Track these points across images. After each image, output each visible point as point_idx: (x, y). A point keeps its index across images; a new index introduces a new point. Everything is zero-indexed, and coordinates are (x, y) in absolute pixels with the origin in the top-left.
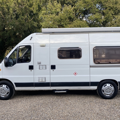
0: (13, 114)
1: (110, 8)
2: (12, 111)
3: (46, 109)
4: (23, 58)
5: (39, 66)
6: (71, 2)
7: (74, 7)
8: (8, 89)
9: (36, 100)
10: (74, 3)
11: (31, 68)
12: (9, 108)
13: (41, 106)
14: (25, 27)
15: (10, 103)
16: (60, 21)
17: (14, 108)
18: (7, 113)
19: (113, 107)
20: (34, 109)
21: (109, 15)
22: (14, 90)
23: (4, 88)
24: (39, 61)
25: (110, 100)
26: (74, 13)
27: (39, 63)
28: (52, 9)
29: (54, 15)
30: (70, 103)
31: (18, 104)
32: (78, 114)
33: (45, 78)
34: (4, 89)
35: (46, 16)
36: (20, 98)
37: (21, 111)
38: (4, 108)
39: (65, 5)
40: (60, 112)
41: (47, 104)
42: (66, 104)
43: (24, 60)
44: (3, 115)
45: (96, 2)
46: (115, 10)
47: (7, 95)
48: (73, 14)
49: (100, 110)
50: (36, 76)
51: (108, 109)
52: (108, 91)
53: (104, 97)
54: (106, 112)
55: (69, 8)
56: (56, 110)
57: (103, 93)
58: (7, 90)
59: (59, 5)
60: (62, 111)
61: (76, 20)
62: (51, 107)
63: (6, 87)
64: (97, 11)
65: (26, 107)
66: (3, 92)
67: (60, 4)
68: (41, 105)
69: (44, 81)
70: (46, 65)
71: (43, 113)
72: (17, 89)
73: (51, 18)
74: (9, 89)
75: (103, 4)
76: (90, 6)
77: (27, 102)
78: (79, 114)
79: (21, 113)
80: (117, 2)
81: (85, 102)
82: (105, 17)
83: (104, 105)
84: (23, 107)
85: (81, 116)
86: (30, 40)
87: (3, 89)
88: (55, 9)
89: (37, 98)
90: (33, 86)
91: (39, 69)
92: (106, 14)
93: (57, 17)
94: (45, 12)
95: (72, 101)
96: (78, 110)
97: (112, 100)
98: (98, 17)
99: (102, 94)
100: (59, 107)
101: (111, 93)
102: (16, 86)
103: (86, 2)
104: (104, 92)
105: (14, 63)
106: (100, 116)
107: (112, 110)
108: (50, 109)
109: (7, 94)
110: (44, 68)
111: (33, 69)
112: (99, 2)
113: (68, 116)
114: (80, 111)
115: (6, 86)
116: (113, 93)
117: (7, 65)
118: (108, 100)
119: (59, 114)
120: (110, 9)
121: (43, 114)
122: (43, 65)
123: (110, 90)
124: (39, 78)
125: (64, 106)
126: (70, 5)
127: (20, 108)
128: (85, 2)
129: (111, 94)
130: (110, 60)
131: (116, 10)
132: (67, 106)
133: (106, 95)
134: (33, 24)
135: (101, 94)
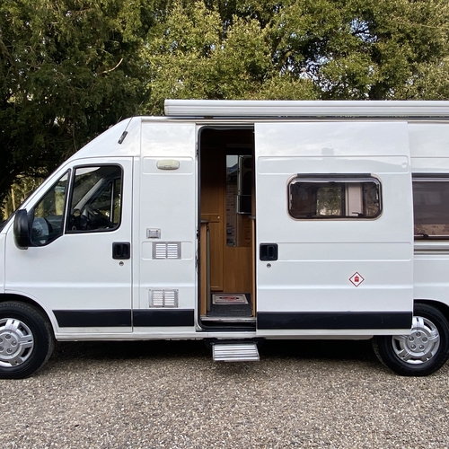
0: (51, 436)
1: (401, 35)
2: (48, 426)
3: (184, 415)
4: (84, 214)
5: (155, 244)
6: (259, 8)
7: (271, 26)
8: (27, 334)
9: (140, 378)
10: (269, 10)
11: (121, 251)
12: (36, 414)
13: (164, 404)
14: (93, 94)
15: (35, 393)
16: (217, 80)
17: (54, 412)
18: (27, 434)
19: (440, 407)
20: (134, 415)
21: (397, 62)
22: (50, 340)
23: (11, 331)
24: (154, 227)
25: (422, 380)
26: (266, 48)
27: (154, 235)
28: (187, 34)
29: (194, 56)
30: (274, 389)
31: (68, 395)
32: (312, 435)
33: (176, 294)
34: (12, 334)
35: (163, 58)
36: (74, 370)
37: (84, 426)
38: (12, 413)
39: (235, 17)
40: (239, 428)
41: (182, 395)
42: (258, 393)
43: (89, 223)
44: (13, 443)
45: (353, 12)
46: (419, 45)
47: (24, 359)
48: (266, 53)
49: (395, 419)
50: (142, 286)
51: (423, 414)
52: (417, 347)
53: (401, 369)
54: (417, 427)
55: (251, 31)
56: (222, 418)
57: (398, 352)
58: (23, 339)
59: (214, 18)
60: (249, 422)
61: (274, 75)
62: (201, 407)
63: (18, 328)
64: (354, 44)
65: (103, 408)
66: (6, 348)
67: (218, 15)
68: (161, 400)
69: (169, 304)
70: (179, 244)
71: (172, 433)
72: (62, 333)
73: (184, 67)
74: (30, 335)
75: (378, 18)
76: (328, 26)
77: (105, 389)
78: (317, 437)
79: (84, 434)
80: (428, 14)
81: (331, 386)
82: (383, 68)
83: (405, 400)
84: (91, 409)
85: (324, 445)
86: (120, 142)
87: (8, 336)
88: (197, 33)
89: (142, 369)
90: (128, 324)
91: (154, 257)
92: (385, 57)
93: (204, 62)
94: (161, 41)
95: (279, 384)
96: (308, 418)
97: (430, 379)
98: (357, 68)
99: (393, 356)
100: (233, 406)
101: (427, 351)
102: (61, 324)
103: (315, 9)
104: (399, 349)
105: (54, 234)
106: (399, 442)
107: (441, 420)
108: (200, 416)
109: (23, 355)
110: (173, 254)
111: (128, 258)
112: (364, 13)
113: (275, 442)
114: (319, 425)
115: (17, 323)
116: (433, 353)
117: (26, 238)
118: (415, 379)
119: (239, 436)
120: (401, 41)
121: (176, 438)
122: (167, 243)
123: (425, 339)
124: (152, 291)
125: (252, 401)
126: (253, 21)
127: (77, 410)
128: (311, 12)
129: (429, 355)
130: (424, 226)
131: (425, 42)
132: (263, 403)
133: (409, 361)
134: (124, 81)
135: (390, 356)
